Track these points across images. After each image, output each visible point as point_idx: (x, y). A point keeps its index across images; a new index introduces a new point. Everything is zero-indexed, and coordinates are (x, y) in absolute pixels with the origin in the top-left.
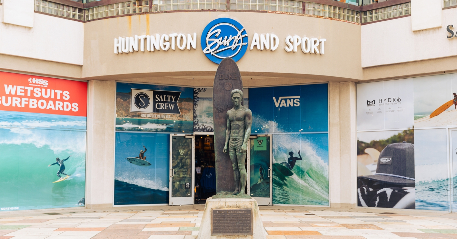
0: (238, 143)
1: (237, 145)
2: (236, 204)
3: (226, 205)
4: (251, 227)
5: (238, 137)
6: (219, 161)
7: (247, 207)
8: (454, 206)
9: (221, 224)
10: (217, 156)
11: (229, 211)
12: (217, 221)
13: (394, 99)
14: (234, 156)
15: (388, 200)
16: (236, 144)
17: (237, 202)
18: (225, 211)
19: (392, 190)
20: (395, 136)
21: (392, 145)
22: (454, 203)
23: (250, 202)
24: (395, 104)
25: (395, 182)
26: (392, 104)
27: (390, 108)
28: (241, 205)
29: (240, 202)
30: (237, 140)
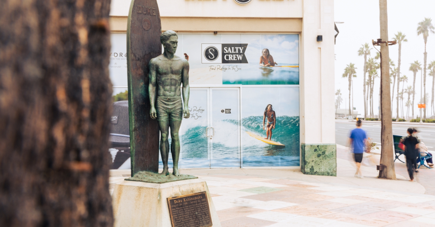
0: (176, 105)
1: (175, 107)
2: (189, 188)
3: (181, 191)
4: (209, 216)
5: (175, 97)
6: (136, 130)
7: (200, 190)
8: (182, 163)
9: (181, 218)
10: (134, 122)
11: (186, 198)
12: (176, 215)
13: (121, 54)
14: (166, 122)
15: (113, 161)
16: (173, 106)
17: (190, 185)
18: (181, 199)
19: (118, 150)
20: (121, 93)
21: (119, 103)
22: (183, 159)
23: (202, 183)
24: (122, 59)
25: (121, 142)
26: (119, 59)
27: (116, 64)
28: (194, 189)
29: (193, 184)
30: (173, 101)
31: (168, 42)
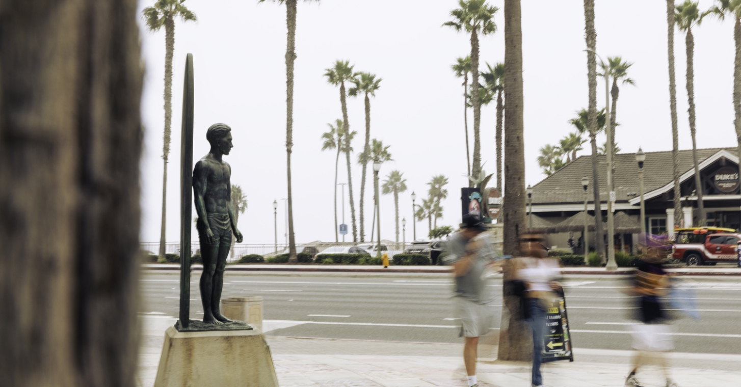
0: (229, 224)
5: (227, 214)
14: (219, 248)
16: (227, 227)
30: (227, 220)
31: (225, 139)
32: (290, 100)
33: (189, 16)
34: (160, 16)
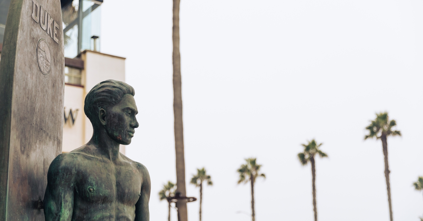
31: (116, 110)
32: (389, 200)
33: (323, 155)
34: (307, 156)
